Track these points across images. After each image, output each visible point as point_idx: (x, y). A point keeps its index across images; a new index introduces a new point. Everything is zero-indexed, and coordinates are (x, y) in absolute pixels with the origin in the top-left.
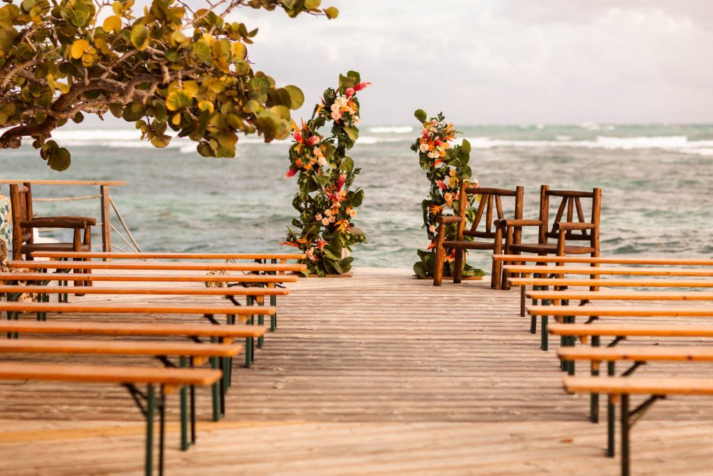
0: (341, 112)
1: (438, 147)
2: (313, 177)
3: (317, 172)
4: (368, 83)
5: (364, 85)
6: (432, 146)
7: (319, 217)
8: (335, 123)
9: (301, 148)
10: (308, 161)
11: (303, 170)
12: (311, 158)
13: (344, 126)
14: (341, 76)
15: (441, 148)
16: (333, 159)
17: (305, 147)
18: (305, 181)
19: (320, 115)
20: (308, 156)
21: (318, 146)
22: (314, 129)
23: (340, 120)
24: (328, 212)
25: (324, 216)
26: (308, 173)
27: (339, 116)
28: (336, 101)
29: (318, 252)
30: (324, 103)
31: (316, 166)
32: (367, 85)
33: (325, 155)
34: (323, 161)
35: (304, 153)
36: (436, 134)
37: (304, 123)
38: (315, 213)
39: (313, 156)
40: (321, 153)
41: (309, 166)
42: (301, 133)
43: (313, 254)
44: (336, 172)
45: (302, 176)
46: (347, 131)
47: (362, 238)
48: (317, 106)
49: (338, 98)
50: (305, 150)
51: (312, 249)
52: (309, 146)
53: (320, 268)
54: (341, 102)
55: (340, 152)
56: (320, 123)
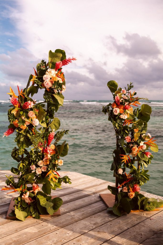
0: (52, 82)
1: (127, 110)
2: (28, 135)
3: (32, 131)
4: (72, 59)
5: (69, 61)
6: (122, 109)
7: (33, 167)
8: (46, 91)
9: (18, 112)
10: (24, 122)
11: (20, 129)
12: (26, 120)
13: (54, 93)
14: (50, 52)
15: (130, 111)
16: (44, 120)
17: (20, 111)
18: (22, 139)
19: (33, 84)
20: (23, 118)
21: (31, 109)
22: (28, 96)
23: (50, 88)
24: (40, 163)
25: (37, 166)
26: (24, 132)
27: (50, 85)
28: (47, 73)
29: (33, 195)
30: (36, 74)
31: (31, 126)
32: (72, 61)
33: (38, 117)
34: (37, 122)
35: (20, 116)
36: (126, 100)
37: (20, 90)
38: (30, 164)
39: (28, 117)
40: (34, 116)
41: (24, 127)
42: (17, 99)
43: (29, 196)
44: (47, 130)
45: (19, 134)
46: (57, 97)
47: (67, 180)
48: (31, 77)
49: (48, 70)
50: (21, 113)
51: (28, 193)
52: (24, 109)
53: (34, 209)
54: (51, 73)
55: (50, 114)
56: (33, 91)
